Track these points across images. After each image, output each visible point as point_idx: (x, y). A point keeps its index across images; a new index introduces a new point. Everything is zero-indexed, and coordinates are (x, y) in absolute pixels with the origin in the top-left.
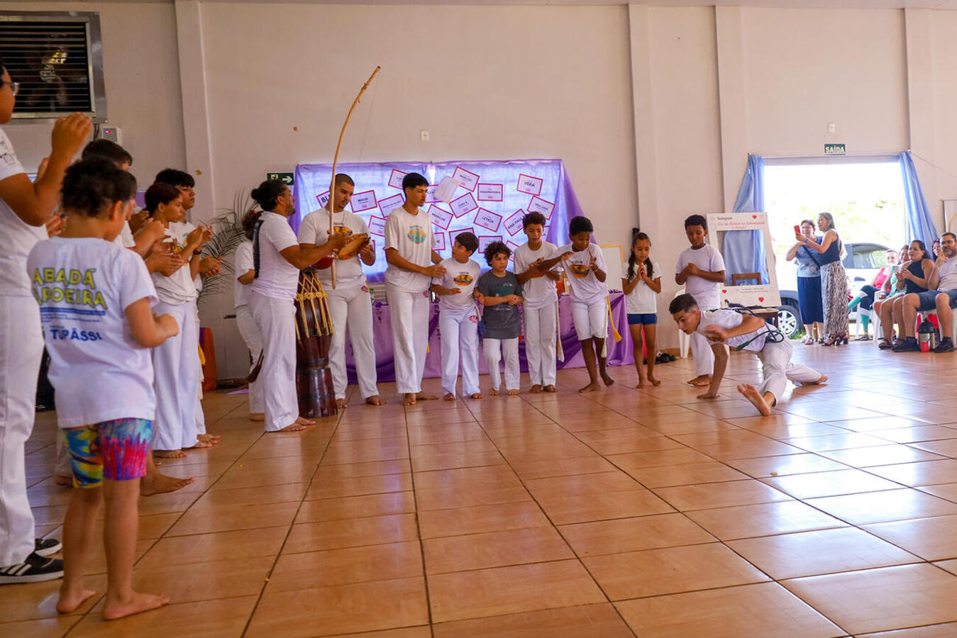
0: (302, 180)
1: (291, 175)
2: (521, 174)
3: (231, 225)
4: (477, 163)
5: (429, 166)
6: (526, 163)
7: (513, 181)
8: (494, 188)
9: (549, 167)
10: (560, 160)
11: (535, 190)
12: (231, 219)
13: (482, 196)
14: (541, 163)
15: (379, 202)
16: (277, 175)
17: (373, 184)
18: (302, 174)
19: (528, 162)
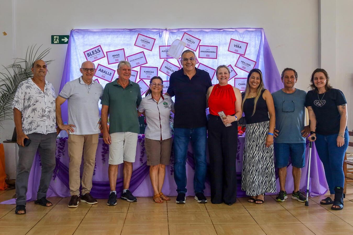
0: (74, 40)
1: (68, 37)
2: (231, 39)
3: (23, 70)
4: (200, 30)
5: (164, 32)
6: (236, 31)
7: (225, 44)
8: (211, 49)
9: (253, 34)
10: (262, 29)
11: (241, 51)
12: (23, 66)
13: (202, 54)
14: (247, 31)
15: (127, 57)
16: (58, 37)
17: (124, 44)
18: (74, 36)
19: (238, 30)
